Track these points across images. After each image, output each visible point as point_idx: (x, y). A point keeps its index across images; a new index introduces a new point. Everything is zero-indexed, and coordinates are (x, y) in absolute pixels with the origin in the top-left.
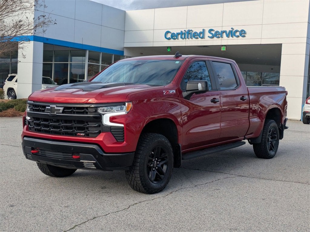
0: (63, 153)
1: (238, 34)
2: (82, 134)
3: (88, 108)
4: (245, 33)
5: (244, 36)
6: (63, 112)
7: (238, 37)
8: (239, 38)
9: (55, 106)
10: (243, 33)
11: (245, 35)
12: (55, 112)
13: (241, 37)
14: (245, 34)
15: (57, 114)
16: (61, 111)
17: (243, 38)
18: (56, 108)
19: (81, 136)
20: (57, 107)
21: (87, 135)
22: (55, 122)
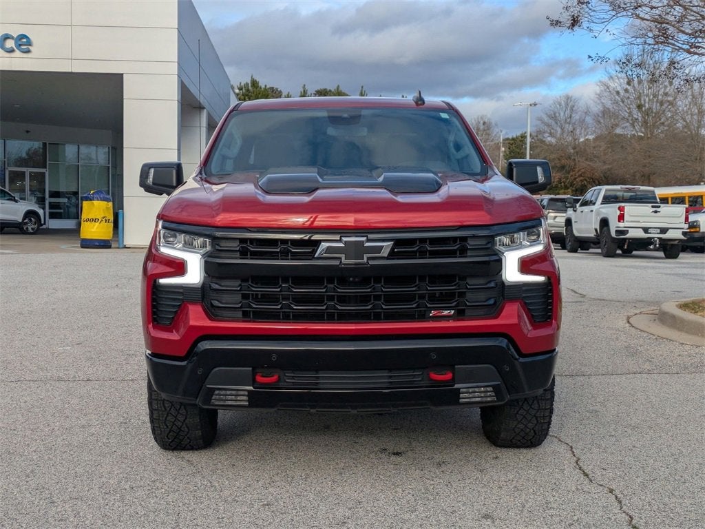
0: (390, 370)
1: (10, 44)
2: (445, 313)
3: (469, 239)
4: (29, 43)
5: (28, 51)
6: (392, 255)
7: (12, 51)
8: (12, 55)
9: (365, 238)
10: (24, 43)
11: (30, 47)
12: (365, 257)
13: (17, 53)
14: (30, 45)
15: (371, 262)
16: (385, 253)
17: (25, 55)
18: (367, 244)
19: (444, 317)
20: (368, 240)
21: (460, 314)
22: (355, 284)
